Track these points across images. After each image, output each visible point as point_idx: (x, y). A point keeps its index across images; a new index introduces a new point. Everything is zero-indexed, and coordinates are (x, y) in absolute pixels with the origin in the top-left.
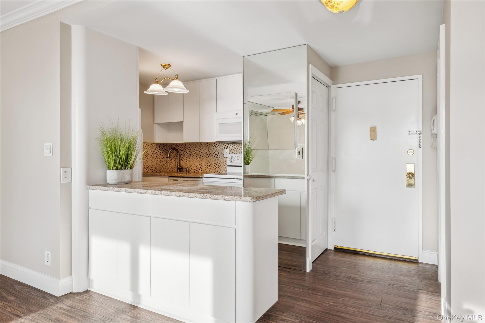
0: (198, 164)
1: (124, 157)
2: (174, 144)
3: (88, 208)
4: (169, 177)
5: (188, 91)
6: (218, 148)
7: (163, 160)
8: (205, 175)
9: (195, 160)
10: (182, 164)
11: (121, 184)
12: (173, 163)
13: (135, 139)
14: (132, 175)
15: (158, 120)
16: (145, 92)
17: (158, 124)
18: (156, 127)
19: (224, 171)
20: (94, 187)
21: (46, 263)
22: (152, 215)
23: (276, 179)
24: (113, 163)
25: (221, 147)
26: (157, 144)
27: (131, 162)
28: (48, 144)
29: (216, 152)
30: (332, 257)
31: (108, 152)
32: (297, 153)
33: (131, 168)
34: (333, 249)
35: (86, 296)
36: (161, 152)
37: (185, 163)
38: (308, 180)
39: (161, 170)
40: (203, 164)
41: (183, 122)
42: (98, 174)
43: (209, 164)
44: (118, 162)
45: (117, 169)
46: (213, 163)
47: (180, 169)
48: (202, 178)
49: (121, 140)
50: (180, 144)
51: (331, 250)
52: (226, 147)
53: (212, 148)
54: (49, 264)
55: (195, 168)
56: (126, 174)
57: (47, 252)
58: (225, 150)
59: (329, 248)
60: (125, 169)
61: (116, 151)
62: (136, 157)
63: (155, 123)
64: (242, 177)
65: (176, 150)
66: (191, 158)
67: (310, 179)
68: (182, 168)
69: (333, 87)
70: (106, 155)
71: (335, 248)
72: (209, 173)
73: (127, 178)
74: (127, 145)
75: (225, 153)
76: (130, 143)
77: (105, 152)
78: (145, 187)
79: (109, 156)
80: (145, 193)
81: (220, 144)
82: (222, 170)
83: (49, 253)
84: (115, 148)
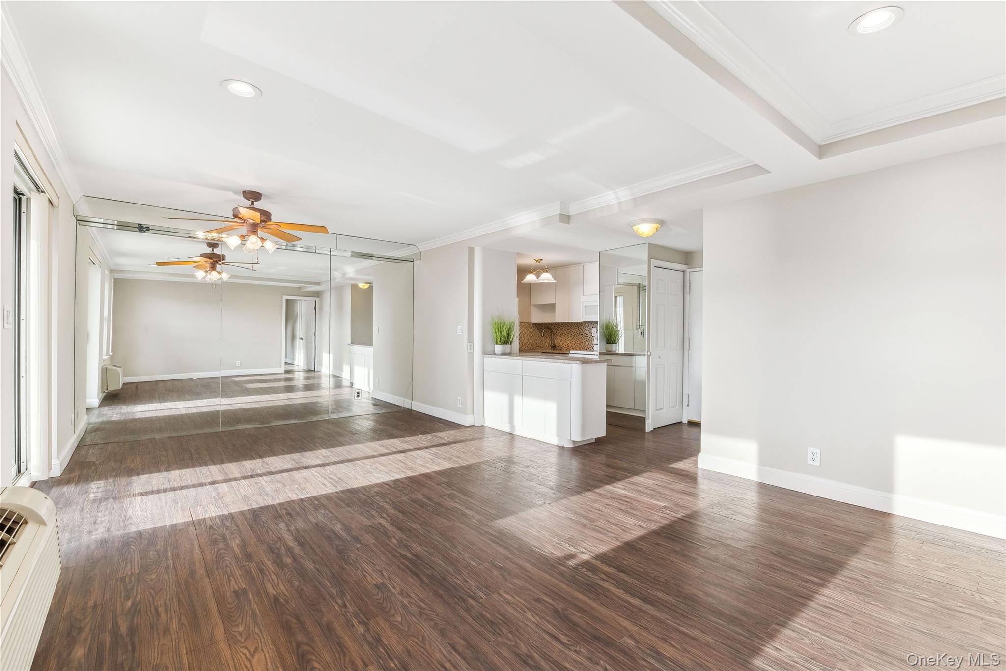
0: (569, 342)
1: (506, 336)
2: (548, 323)
3: (484, 370)
4: (542, 353)
5: (556, 281)
6: (587, 328)
7: (539, 338)
8: (571, 352)
9: (567, 339)
10: (556, 342)
11: (504, 354)
12: (547, 342)
13: (514, 323)
14: (511, 348)
15: (533, 302)
16: (522, 282)
17: (535, 306)
18: (533, 309)
19: (591, 349)
20: (487, 356)
21: (459, 405)
22: (523, 374)
23: (637, 357)
24: (499, 340)
25: (590, 327)
26: (533, 324)
27: (511, 339)
28: (460, 327)
29: (585, 332)
30: (685, 428)
31: (496, 333)
32: (639, 333)
33: (511, 344)
34: (687, 423)
35: (482, 428)
36: (537, 331)
37: (558, 341)
38: (649, 356)
39: (537, 348)
40: (573, 343)
41: (555, 304)
42: (489, 348)
43: (579, 342)
44: (502, 339)
45: (501, 344)
46: (582, 341)
47: (554, 347)
48: (568, 354)
49: (504, 323)
50: (553, 323)
51: (685, 423)
52: (594, 326)
53: (582, 327)
54: (461, 406)
55: (567, 346)
56: (507, 348)
57: (459, 398)
58: (593, 329)
59: (683, 422)
60: (506, 344)
61: (501, 331)
62: (514, 336)
63: (532, 304)
64: (598, 353)
65: (550, 329)
66: (563, 336)
67: (650, 355)
68: (555, 346)
69: (688, 271)
70: (494, 334)
71: (688, 422)
72: (578, 351)
73: (508, 351)
74: (508, 327)
75: (593, 332)
76: (510, 326)
77: (494, 333)
78: (520, 356)
79: (496, 335)
80: (519, 360)
81: (589, 324)
82: (590, 348)
83: (461, 399)
84: (500, 329)
